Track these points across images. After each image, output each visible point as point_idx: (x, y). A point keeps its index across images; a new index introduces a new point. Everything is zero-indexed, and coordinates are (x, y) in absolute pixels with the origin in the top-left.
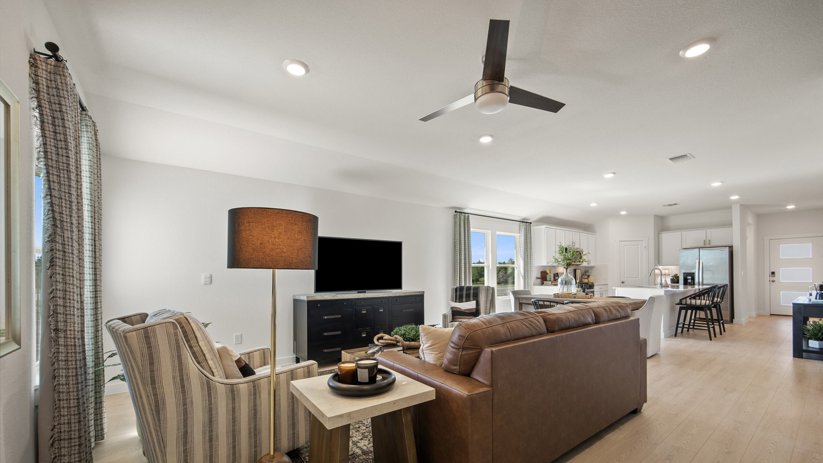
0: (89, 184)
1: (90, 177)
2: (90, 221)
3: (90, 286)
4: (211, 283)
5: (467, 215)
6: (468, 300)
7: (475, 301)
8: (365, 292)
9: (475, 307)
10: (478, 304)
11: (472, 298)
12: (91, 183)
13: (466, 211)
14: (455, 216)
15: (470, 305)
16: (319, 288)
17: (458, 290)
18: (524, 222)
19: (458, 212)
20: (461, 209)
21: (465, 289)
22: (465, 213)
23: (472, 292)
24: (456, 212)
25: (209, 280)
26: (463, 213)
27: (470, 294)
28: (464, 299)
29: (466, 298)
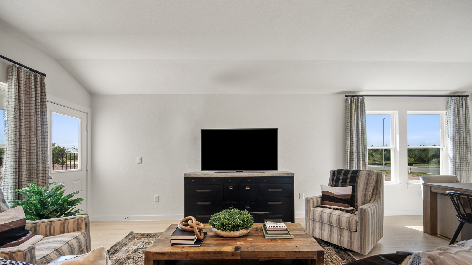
0: (14, 106)
1: (14, 102)
2: (14, 127)
3: (13, 165)
4: (142, 163)
5: (361, 97)
6: (344, 185)
7: (351, 187)
8: (243, 172)
9: (350, 193)
10: (354, 190)
11: (348, 183)
12: (15, 105)
13: (361, 94)
14: (346, 101)
15: (346, 191)
16: (204, 167)
17: (336, 174)
18: (456, 96)
19: (348, 96)
20: (353, 92)
21: (343, 173)
22: (359, 96)
23: (349, 176)
24: (346, 96)
25: (140, 161)
26: (356, 96)
27: (347, 178)
28: (340, 184)
29: (342, 182)
